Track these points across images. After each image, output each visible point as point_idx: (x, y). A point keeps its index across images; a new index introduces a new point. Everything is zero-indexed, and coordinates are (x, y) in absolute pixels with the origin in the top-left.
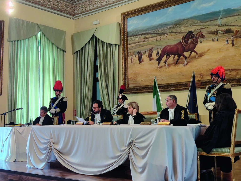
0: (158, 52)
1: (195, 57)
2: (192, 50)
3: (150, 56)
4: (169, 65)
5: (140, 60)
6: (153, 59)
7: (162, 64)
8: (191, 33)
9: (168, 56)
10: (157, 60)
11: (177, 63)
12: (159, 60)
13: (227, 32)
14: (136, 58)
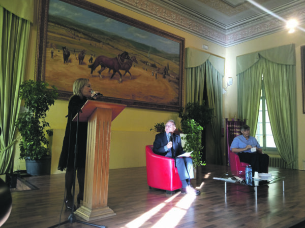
0: (91, 59)
2: (127, 70)
3: (81, 59)
5: (66, 58)
7: (96, 72)
8: (126, 54)
9: (104, 66)
10: (90, 67)
11: (112, 77)
12: (93, 67)
13: (154, 66)
14: (60, 54)
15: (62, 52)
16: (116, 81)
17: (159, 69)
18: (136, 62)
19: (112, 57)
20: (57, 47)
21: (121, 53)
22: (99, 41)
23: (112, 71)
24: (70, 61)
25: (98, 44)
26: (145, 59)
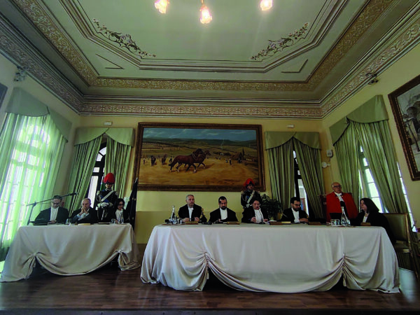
0: (171, 160)
1: (202, 168)
2: (201, 162)
3: (163, 161)
4: (180, 171)
5: (153, 163)
6: (166, 164)
7: (174, 169)
8: (200, 150)
9: (180, 163)
10: (169, 165)
11: (187, 170)
12: (172, 165)
13: (227, 154)
14: (149, 161)
15: (150, 159)
16: (191, 172)
17: (234, 156)
18: (210, 155)
19: (188, 155)
20: (147, 157)
21: (195, 150)
22: (177, 146)
23: (187, 165)
24: (156, 164)
25: (176, 148)
26: (218, 151)
